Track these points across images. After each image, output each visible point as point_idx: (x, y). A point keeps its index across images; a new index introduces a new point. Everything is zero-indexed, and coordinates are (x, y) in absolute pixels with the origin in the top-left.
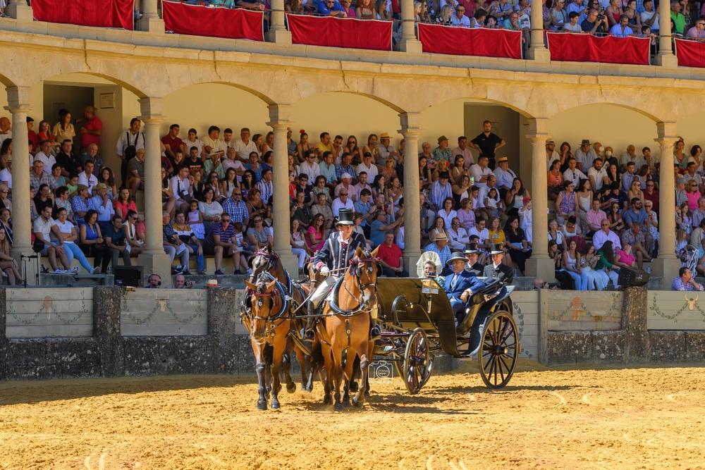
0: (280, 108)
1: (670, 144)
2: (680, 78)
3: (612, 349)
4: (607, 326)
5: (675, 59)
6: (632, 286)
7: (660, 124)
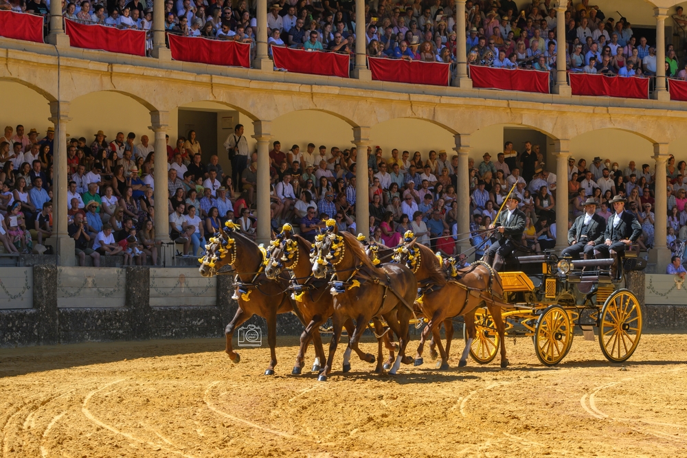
0: (362, 130)
1: (663, 160)
2: (672, 109)
5: (668, 95)
6: (633, 270)
7: (656, 145)
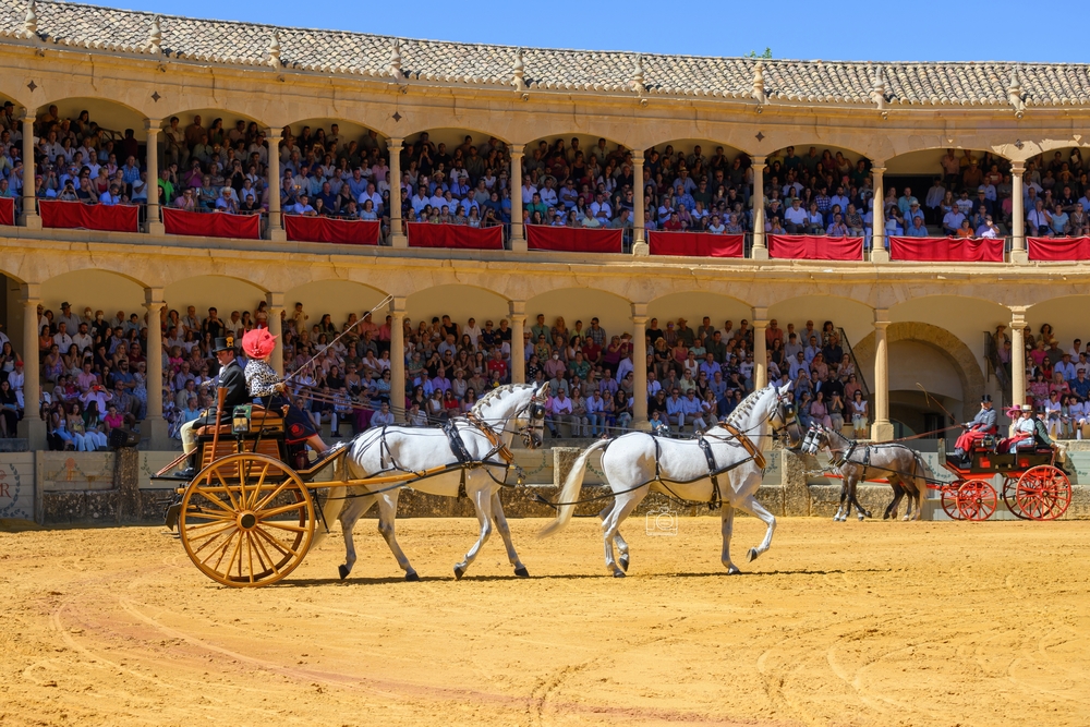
1: (156, 308)
2: (168, 245)
3: (105, 509)
4: (100, 486)
5: (162, 227)
6: (124, 446)
7: (148, 290)
